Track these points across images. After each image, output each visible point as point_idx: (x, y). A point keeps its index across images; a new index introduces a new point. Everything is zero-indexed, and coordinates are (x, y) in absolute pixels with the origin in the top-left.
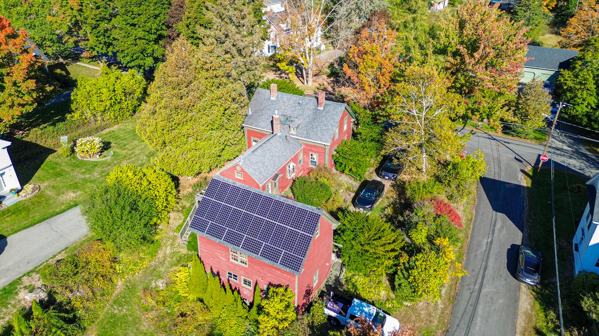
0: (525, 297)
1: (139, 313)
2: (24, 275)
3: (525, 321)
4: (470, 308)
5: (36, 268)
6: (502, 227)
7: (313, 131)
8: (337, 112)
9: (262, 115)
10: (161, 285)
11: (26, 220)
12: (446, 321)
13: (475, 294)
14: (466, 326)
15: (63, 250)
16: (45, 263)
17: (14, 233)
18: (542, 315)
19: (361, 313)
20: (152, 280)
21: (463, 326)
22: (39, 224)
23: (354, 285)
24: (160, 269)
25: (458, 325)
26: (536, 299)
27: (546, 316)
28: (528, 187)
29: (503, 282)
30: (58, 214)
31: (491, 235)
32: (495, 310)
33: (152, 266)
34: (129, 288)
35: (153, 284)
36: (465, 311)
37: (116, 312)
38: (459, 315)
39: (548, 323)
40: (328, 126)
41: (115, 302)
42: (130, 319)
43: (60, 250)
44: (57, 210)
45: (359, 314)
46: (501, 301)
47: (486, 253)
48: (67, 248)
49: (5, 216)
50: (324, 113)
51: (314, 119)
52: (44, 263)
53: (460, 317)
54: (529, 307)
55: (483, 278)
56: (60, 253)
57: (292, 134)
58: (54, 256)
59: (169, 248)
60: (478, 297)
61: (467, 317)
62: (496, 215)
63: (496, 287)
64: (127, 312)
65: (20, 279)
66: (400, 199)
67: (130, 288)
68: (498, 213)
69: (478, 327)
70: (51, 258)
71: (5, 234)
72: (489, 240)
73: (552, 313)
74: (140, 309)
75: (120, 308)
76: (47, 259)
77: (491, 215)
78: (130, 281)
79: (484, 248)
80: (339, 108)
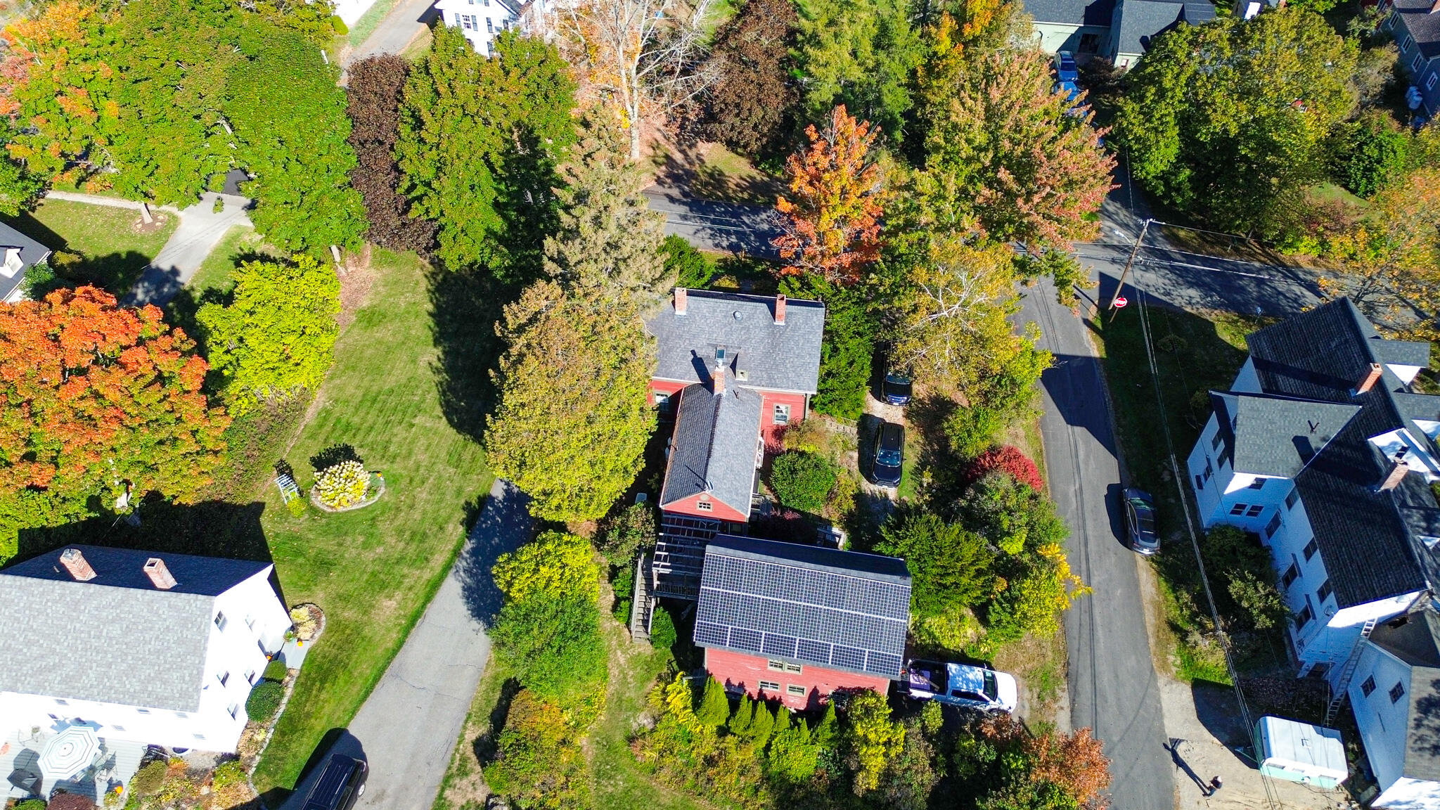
0: (1145, 574)
1: (644, 779)
2: (443, 790)
3: (1154, 615)
4: (1086, 618)
5: (449, 768)
6: (1087, 456)
7: (779, 372)
8: (812, 327)
10: (646, 721)
11: (354, 684)
12: (1061, 648)
14: (1088, 647)
15: (466, 722)
16: (458, 755)
17: (351, 718)
18: (1171, 597)
19: (967, 685)
20: (628, 718)
21: (1085, 649)
22: (380, 683)
23: (930, 634)
24: (627, 695)
25: (1079, 650)
26: (1159, 573)
27: (1177, 599)
28: (1101, 358)
29: (1114, 559)
30: (395, 652)
31: (1076, 476)
32: (1115, 609)
33: (614, 695)
34: (604, 746)
35: (635, 726)
37: (610, 789)
38: (1076, 632)
39: (1182, 610)
40: (803, 357)
41: (598, 774)
42: (637, 793)
43: (461, 723)
44: (390, 645)
45: (965, 687)
46: (1119, 592)
47: (1080, 512)
48: (469, 715)
49: (314, 692)
50: (788, 333)
51: (774, 346)
52: (454, 755)
53: (1077, 636)
54: (1153, 590)
55: (1087, 560)
56: (464, 728)
57: (741, 382)
58: (462, 736)
59: (619, 653)
61: (1086, 633)
62: (1073, 432)
63: (1107, 571)
64: (626, 785)
65: (440, 796)
66: (930, 444)
67: (607, 745)
68: (1076, 429)
69: (1103, 645)
70: (459, 743)
71: (338, 724)
72: (1077, 486)
73: (1185, 595)
74: (640, 772)
75: (612, 782)
76: (453, 746)
77: (1067, 437)
78: (598, 734)
79: (1074, 506)
80: (815, 319)
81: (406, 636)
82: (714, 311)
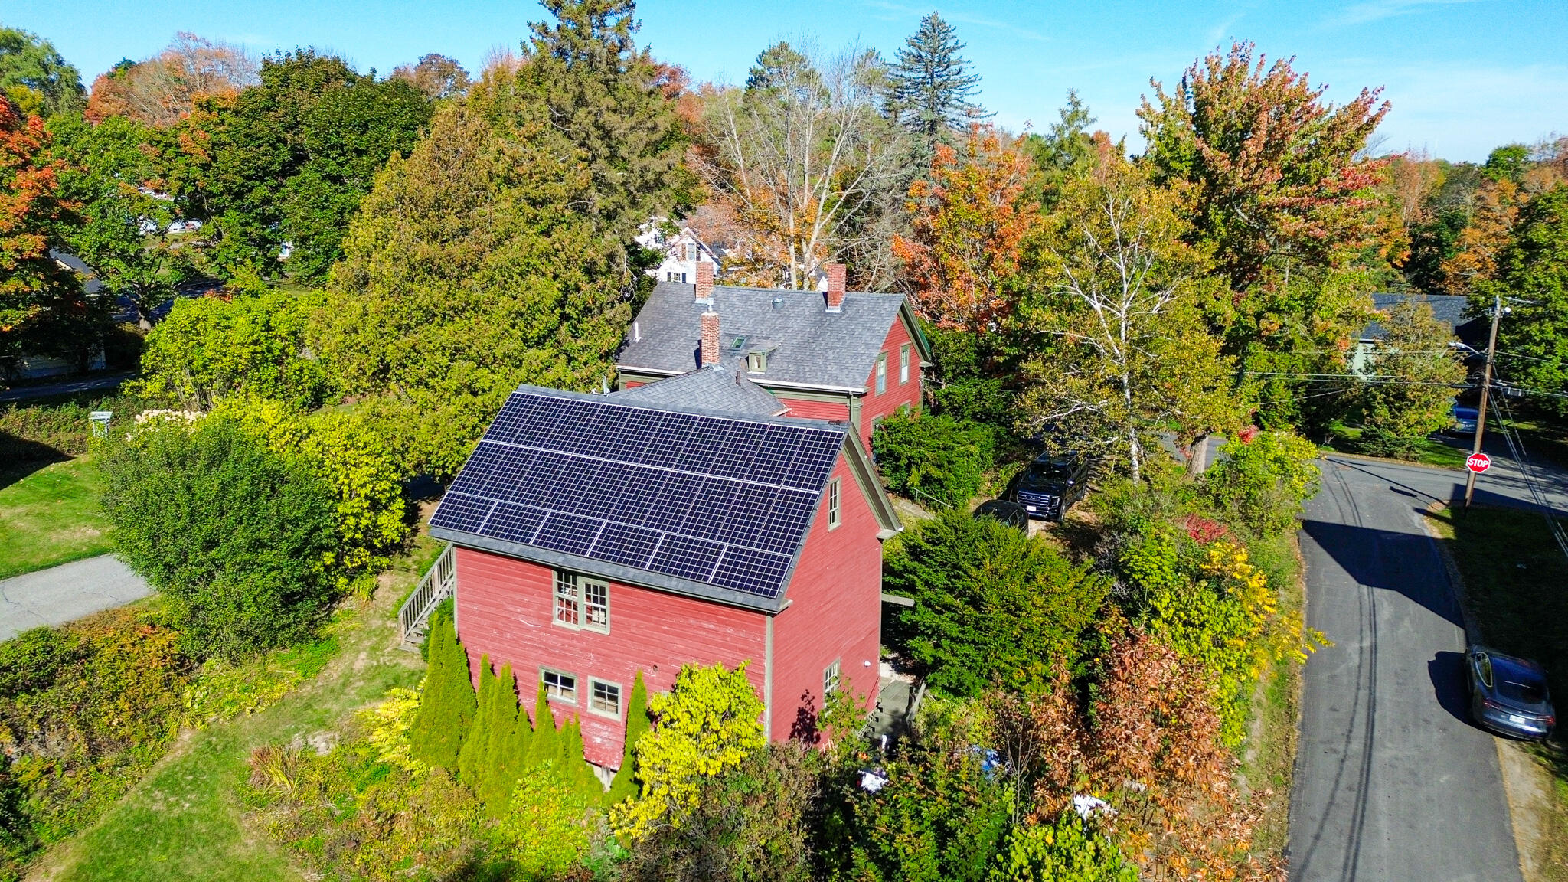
0: (1518, 769)
1: (234, 812)
3: (1540, 828)
4: (1346, 798)
6: (1397, 618)
7: (815, 363)
8: (880, 315)
9: (671, 339)
10: (324, 745)
13: (1354, 764)
14: (1345, 839)
20: (297, 730)
21: (1335, 838)
24: (327, 705)
25: (1317, 837)
26: (1558, 775)
28: (1447, 540)
29: (1437, 735)
30: (34, 569)
31: (1367, 633)
32: (1429, 800)
33: (302, 698)
34: (214, 750)
35: (297, 742)
36: (1331, 803)
37: (157, 807)
38: (1317, 812)
40: (856, 347)
42: (201, 826)
46: (1444, 779)
47: (1365, 671)
50: (844, 320)
51: (816, 337)
53: (1319, 817)
54: (1541, 795)
55: (1371, 724)
57: (756, 376)
59: (363, 655)
60: (1366, 771)
61: (1343, 818)
62: (1370, 593)
63: (1418, 747)
64: (193, 810)
67: (219, 749)
68: (1377, 591)
69: (1385, 842)
72: (1366, 644)
74: (238, 801)
75: (172, 799)
77: (1355, 594)
78: (221, 733)
79: (1356, 660)
80: (887, 305)
81: (69, 561)
82: (749, 299)
